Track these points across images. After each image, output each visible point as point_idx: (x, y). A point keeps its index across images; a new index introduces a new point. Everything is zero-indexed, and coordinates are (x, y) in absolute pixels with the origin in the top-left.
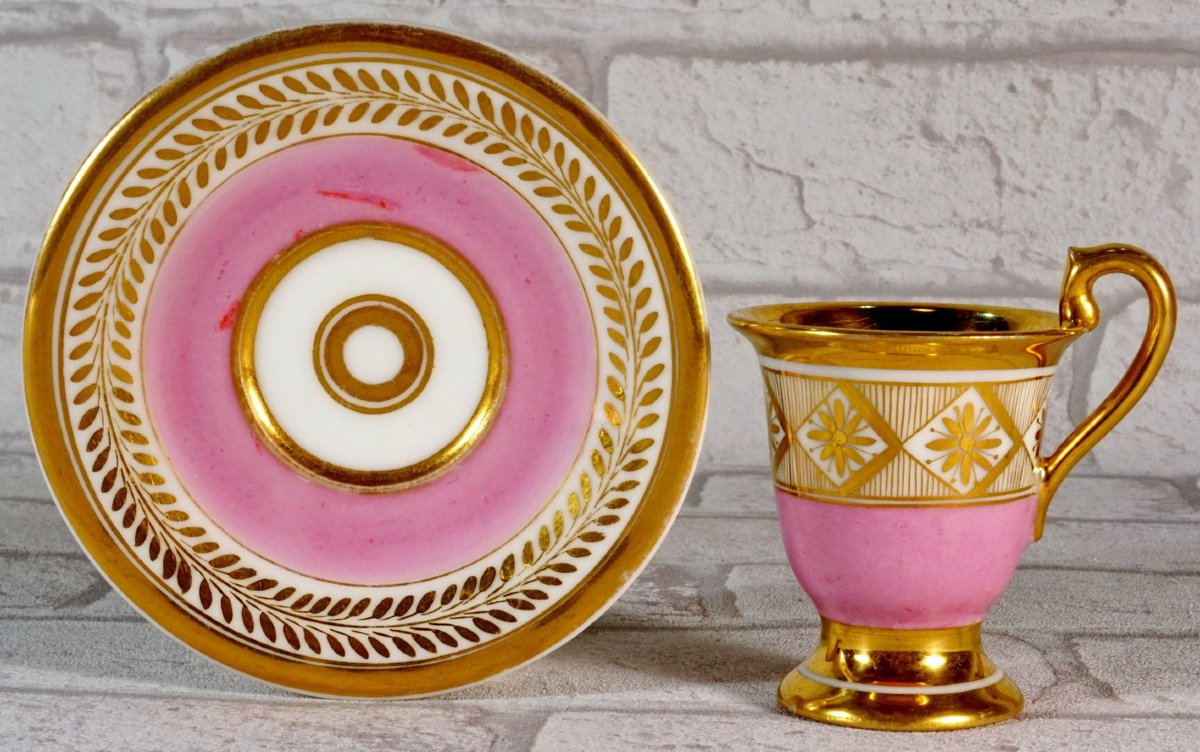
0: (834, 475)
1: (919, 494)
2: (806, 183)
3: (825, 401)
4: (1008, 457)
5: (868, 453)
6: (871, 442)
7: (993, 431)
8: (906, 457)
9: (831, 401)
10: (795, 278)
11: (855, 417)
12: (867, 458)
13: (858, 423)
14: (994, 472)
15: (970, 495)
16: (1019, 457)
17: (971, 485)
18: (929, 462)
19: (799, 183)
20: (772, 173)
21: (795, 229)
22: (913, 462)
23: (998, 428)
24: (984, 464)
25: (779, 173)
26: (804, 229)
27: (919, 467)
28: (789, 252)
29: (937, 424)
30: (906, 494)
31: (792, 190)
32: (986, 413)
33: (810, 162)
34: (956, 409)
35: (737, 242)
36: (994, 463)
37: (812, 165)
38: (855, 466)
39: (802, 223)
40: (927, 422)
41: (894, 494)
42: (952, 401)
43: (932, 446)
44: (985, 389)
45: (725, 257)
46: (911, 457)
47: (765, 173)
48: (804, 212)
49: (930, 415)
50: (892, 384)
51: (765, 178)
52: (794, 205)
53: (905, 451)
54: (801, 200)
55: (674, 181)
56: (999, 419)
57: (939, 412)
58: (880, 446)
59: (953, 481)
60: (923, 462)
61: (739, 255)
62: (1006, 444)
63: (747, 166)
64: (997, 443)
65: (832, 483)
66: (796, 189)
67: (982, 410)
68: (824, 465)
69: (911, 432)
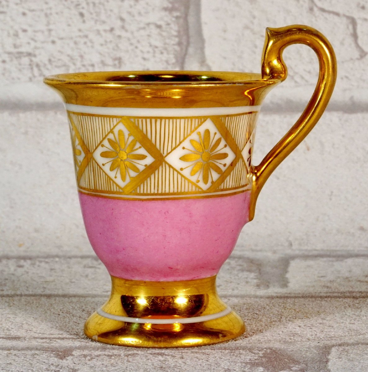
0: (119, 181)
1: (176, 191)
2: (359, 22)
3: (112, 131)
4: (233, 165)
5: (141, 165)
6: (143, 157)
7: (222, 148)
8: (167, 166)
9: (116, 131)
10: (352, 98)
11: (133, 141)
12: (141, 168)
13: (134, 145)
14: (223, 176)
15: (209, 190)
16: (239, 165)
17: (209, 184)
18: (181, 169)
19: (353, 22)
20: (331, 15)
21: (352, 59)
22: (171, 170)
23: (225, 146)
24: (218, 170)
25: (337, 14)
26: (358, 59)
27: (176, 173)
28: (347, 77)
29: (186, 144)
30: (167, 191)
31: (348, 28)
32: (218, 136)
33: (361, 5)
34: (199, 134)
35: (305, 70)
36: (223, 169)
37: (363, 8)
38: (133, 174)
39: (357, 54)
40: (180, 143)
41: (160, 192)
42: (196, 128)
43: (183, 158)
44: (218, 120)
45: (296, 82)
46: (170, 166)
47: (326, 15)
48: (358, 46)
49: (182, 138)
50: (156, 118)
51: (326, 18)
52: (349, 40)
53: (166, 163)
54: (355, 36)
55: (252, 23)
56: (226, 140)
57: (188, 136)
58: (149, 160)
59: (198, 181)
60: (179, 170)
61: (307, 81)
62: (231, 157)
63: (311, 9)
64: (225, 156)
65: (117, 185)
66: (351, 27)
67: (215, 134)
68: (112, 174)
69: (169, 150)
